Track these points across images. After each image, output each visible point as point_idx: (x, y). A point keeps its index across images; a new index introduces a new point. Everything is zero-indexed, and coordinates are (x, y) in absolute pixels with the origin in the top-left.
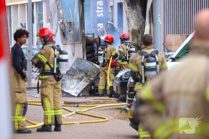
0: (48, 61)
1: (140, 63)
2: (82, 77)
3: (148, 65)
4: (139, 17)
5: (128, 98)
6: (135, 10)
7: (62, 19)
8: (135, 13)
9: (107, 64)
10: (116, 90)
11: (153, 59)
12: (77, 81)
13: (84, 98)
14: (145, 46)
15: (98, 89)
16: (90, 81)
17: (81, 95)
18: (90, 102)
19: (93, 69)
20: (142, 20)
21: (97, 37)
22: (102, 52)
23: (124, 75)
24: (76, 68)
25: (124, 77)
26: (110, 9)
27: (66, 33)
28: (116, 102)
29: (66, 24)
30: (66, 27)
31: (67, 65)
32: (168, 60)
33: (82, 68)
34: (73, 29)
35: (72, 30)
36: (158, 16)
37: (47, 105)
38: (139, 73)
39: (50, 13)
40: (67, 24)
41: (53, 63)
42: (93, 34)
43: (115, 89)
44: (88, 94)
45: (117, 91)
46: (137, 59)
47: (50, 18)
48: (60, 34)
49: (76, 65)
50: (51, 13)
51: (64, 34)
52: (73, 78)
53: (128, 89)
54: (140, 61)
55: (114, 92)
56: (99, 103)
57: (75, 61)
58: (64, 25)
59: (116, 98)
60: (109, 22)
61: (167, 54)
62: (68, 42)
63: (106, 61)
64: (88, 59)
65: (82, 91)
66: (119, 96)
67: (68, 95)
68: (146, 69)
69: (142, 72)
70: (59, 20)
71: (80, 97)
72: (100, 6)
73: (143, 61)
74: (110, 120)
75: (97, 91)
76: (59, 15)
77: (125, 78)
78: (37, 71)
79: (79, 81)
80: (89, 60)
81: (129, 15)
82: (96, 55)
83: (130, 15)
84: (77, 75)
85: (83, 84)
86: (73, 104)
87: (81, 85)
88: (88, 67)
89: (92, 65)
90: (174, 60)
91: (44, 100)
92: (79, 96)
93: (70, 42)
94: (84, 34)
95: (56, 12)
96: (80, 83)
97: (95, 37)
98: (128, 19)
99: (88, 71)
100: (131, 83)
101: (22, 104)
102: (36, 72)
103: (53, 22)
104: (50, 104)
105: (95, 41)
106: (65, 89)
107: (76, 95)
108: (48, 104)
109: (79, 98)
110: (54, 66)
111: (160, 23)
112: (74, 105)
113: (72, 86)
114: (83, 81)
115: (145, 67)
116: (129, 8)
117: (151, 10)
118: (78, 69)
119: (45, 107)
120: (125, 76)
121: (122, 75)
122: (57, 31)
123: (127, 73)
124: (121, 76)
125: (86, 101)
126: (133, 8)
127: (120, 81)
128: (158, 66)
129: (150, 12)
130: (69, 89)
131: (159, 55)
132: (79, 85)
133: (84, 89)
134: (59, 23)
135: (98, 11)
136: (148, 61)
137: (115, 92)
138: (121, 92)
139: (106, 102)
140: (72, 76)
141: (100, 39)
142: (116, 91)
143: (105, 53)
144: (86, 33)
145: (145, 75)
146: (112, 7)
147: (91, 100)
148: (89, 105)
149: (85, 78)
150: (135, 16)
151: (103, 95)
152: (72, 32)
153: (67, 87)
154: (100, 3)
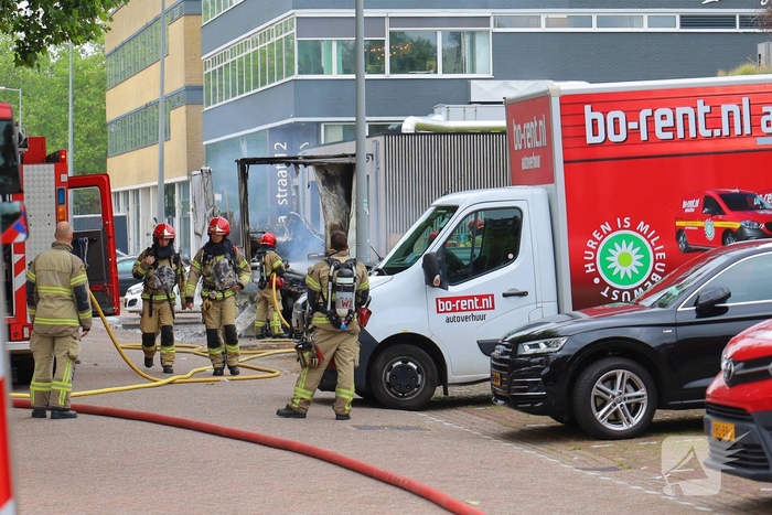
1: (327, 277)
3: (341, 280)
4: (340, 204)
6: (334, 192)
7: (213, 208)
8: (334, 197)
9: (267, 283)
11: (348, 271)
14: (335, 251)
18: (255, 346)
20: (345, 208)
22: (258, 264)
26: (293, 190)
36: (364, 201)
38: (321, 293)
46: (322, 270)
54: (326, 274)
56: (271, 348)
60: (292, 212)
63: (265, 279)
68: (336, 288)
69: (328, 293)
70: (207, 210)
72: (282, 187)
73: (331, 274)
74: (282, 374)
76: (207, 201)
81: (325, 200)
83: (327, 201)
90: (381, 273)
94: (249, 233)
98: (324, 208)
111: (368, 214)
115: (334, 285)
116: (325, 190)
126: (331, 189)
127: (302, 310)
131: (357, 266)
134: (208, 215)
135: (279, 196)
136: (341, 275)
137: (295, 329)
143: (262, 264)
144: (251, 231)
145: (334, 298)
147: (257, 344)
149: (249, 305)
150: (335, 203)
154: (283, 181)
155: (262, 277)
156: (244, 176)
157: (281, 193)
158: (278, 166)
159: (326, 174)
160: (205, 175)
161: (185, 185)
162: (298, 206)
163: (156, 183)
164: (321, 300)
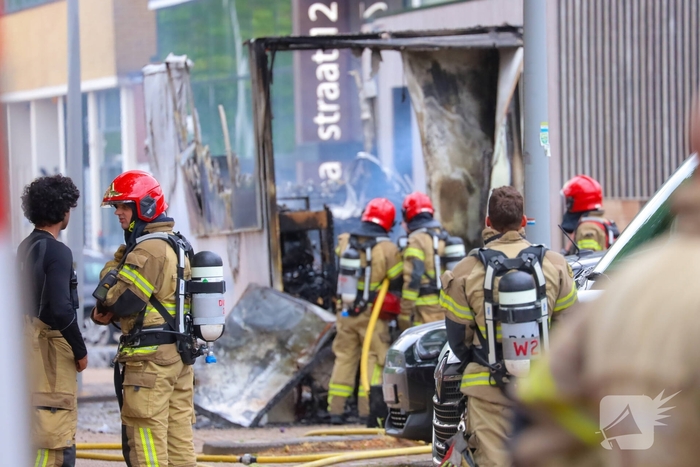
0: (156, 292)
1: (481, 293)
2: (269, 356)
3: (507, 299)
4: (467, 135)
5: (436, 422)
6: (454, 109)
7: (193, 146)
8: (453, 121)
9: (370, 305)
10: (393, 399)
11: (524, 276)
12: (247, 369)
13: (275, 431)
14: (496, 232)
15: (326, 398)
16: (298, 367)
17: (264, 420)
18: (298, 444)
19: (309, 325)
20: (481, 144)
21: (321, 209)
23: (421, 343)
24: (246, 322)
25: (420, 351)
26: (365, 107)
27: (207, 197)
28: (391, 442)
29: (208, 165)
30: (207, 173)
31: (221, 303)
32: (580, 283)
33: (266, 321)
34: (233, 180)
35: (229, 183)
36: (542, 127)
37: (146, 454)
38: (475, 327)
39: (148, 126)
40: (213, 163)
41: (173, 298)
42: (307, 199)
43: (388, 396)
44: (289, 418)
45: (397, 401)
46: (470, 277)
47: (148, 142)
48: (187, 202)
49: (244, 311)
50: (151, 123)
51: (199, 202)
52: (233, 358)
53: (438, 389)
54: (477, 286)
55: (385, 404)
56: (332, 448)
57: (242, 297)
58: (202, 169)
59: (392, 426)
60: (362, 155)
61: (576, 265)
62: (216, 230)
63: (366, 296)
64: (290, 287)
65: (269, 408)
66: (404, 422)
67: (218, 421)
68: (501, 315)
69: (486, 325)
70: (181, 151)
71: (262, 427)
72: (327, 101)
73: (488, 286)
75: (324, 404)
76: (180, 130)
77: (424, 353)
78: (101, 338)
79: (257, 369)
80: (293, 294)
81: (429, 127)
82: (316, 275)
83: (435, 129)
84: (248, 348)
85: (271, 382)
86: (237, 454)
87: (263, 385)
88: (290, 317)
89: (302, 311)
90: (598, 281)
91: (136, 434)
92: (256, 424)
93: (224, 229)
94: (273, 199)
95: (171, 122)
96: (262, 377)
97: (314, 209)
98: (426, 144)
99: (288, 331)
100: (447, 366)
101: (57, 450)
102: (96, 343)
103: (161, 160)
104: (156, 451)
105: (312, 223)
106: (206, 400)
107: (246, 422)
108: (150, 451)
109: (258, 432)
110: (177, 309)
111: (549, 154)
112: (238, 457)
113: (233, 389)
114: (270, 369)
115: (496, 309)
116: (430, 105)
117: (512, 110)
118: (253, 326)
119: (140, 460)
120: (426, 348)
121: (414, 344)
122: (173, 189)
123: (433, 337)
124: (411, 349)
125: (284, 441)
126: (446, 104)
127: (407, 366)
128: (544, 301)
129: (509, 116)
130: (221, 400)
131: (546, 262)
132: (256, 383)
133: (277, 399)
134: (183, 161)
135: (320, 120)
136: (509, 286)
137: (389, 405)
138: (411, 405)
139: (358, 444)
140: (232, 350)
141: (329, 215)
142: (391, 402)
143: (364, 265)
144: (278, 196)
145: (499, 336)
146: (372, 101)
147: (301, 439)
148: (293, 457)
149: (278, 357)
150: (454, 133)
151: (343, 420)
152: (228, 192)
153: (214, 392)
154: (329, 89)
155: (360, 293)
156: (264, 75)
157: (329, 114)
158: (319, 56)
159: (436, 71)
160: (175, 74)
161: (109, 97)
162: (375, 141)
163: (62, 89)
164: (477, 342)
